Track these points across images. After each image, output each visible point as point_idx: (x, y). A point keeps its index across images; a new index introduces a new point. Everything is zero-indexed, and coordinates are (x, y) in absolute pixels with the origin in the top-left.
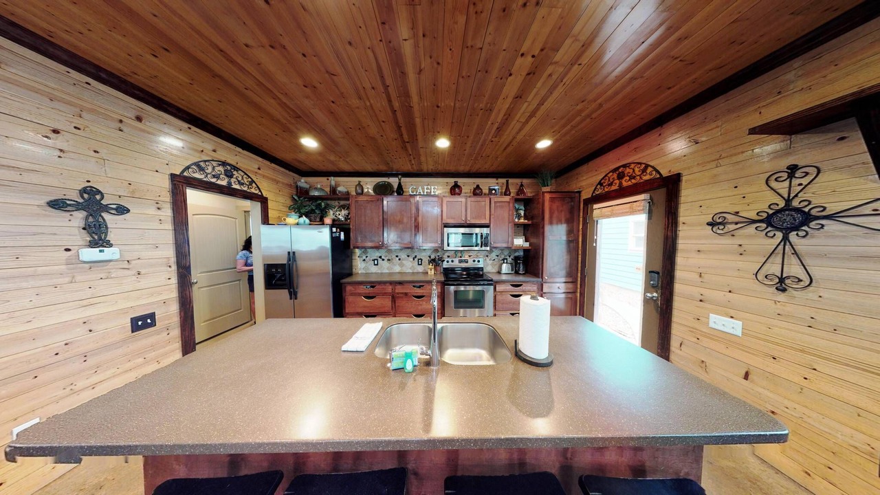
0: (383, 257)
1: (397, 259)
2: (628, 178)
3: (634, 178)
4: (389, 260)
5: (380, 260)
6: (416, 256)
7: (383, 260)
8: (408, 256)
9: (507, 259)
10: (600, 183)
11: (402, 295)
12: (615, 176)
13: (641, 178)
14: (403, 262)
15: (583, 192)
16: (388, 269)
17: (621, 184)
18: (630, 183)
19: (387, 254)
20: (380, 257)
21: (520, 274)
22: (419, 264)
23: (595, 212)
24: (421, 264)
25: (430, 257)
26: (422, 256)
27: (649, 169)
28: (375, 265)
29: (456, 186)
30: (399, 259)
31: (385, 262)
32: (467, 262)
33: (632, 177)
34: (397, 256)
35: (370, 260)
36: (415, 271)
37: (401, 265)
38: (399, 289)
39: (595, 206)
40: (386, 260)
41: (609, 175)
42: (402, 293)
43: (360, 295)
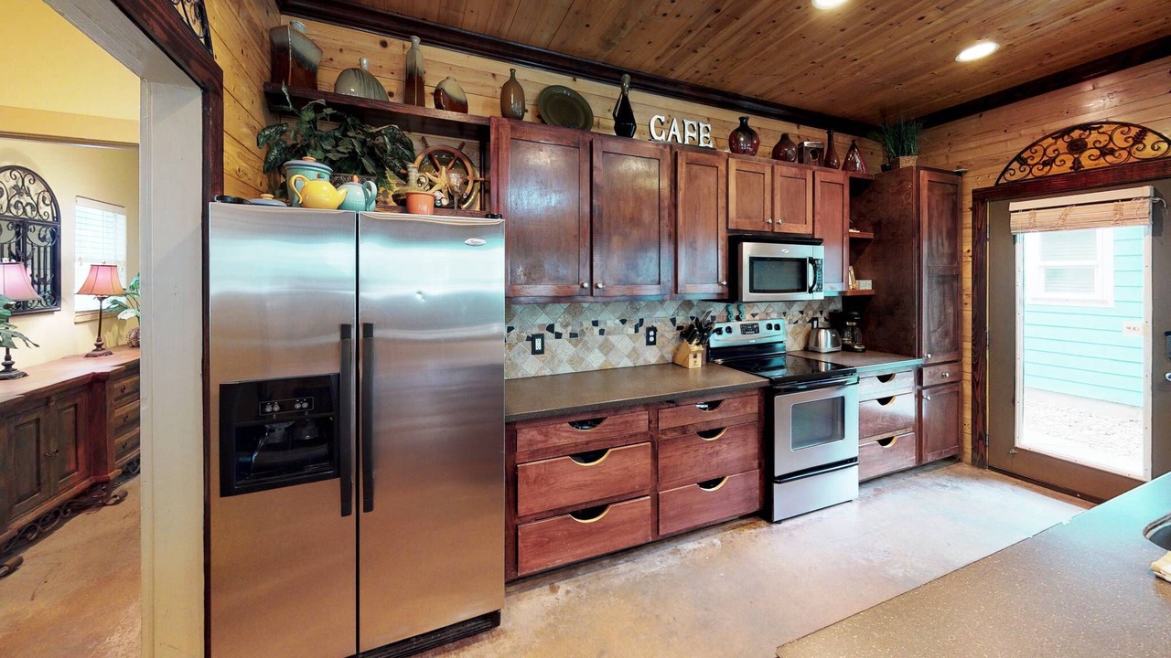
0: (558, 329)
1: (596, 330)
2: (1097, 152)
3: (1112, 152)
4: (573, 335)
5: (549, 336)
6: (642, 321)
7: (559, 336)
8: (623, 321)
9: (817, 319)
10: (1019, 158)
11: (674, 434)
12: (1062, 145)
13: (1130, 153)
14: (612, 338)
15: (969, 174)
16: (571, 362)
17: (1077, 163)
18: (1102, 163)
19: (568, 317)
20: (551, 328)
21: (856, 351)
22: (649, 343)
23: (1013, 216)
24: (654, 343)
25: (673, 321)
26: (658, 320)
27: (1150, 139)
28: (534, 352)
29: (744, 128)
30: (602, 332)
31: (564, 341)
32: (756, 330)
33: (1105, 152)
34: (595, 323)
35: (519, 339)
36: (640, 362)
37: (606, 348)
38: (668, 419)
39: (1013, 206)
40: (566, 335)
41: (1045, 143)
42: (674, 429)
43: (558, 451)
